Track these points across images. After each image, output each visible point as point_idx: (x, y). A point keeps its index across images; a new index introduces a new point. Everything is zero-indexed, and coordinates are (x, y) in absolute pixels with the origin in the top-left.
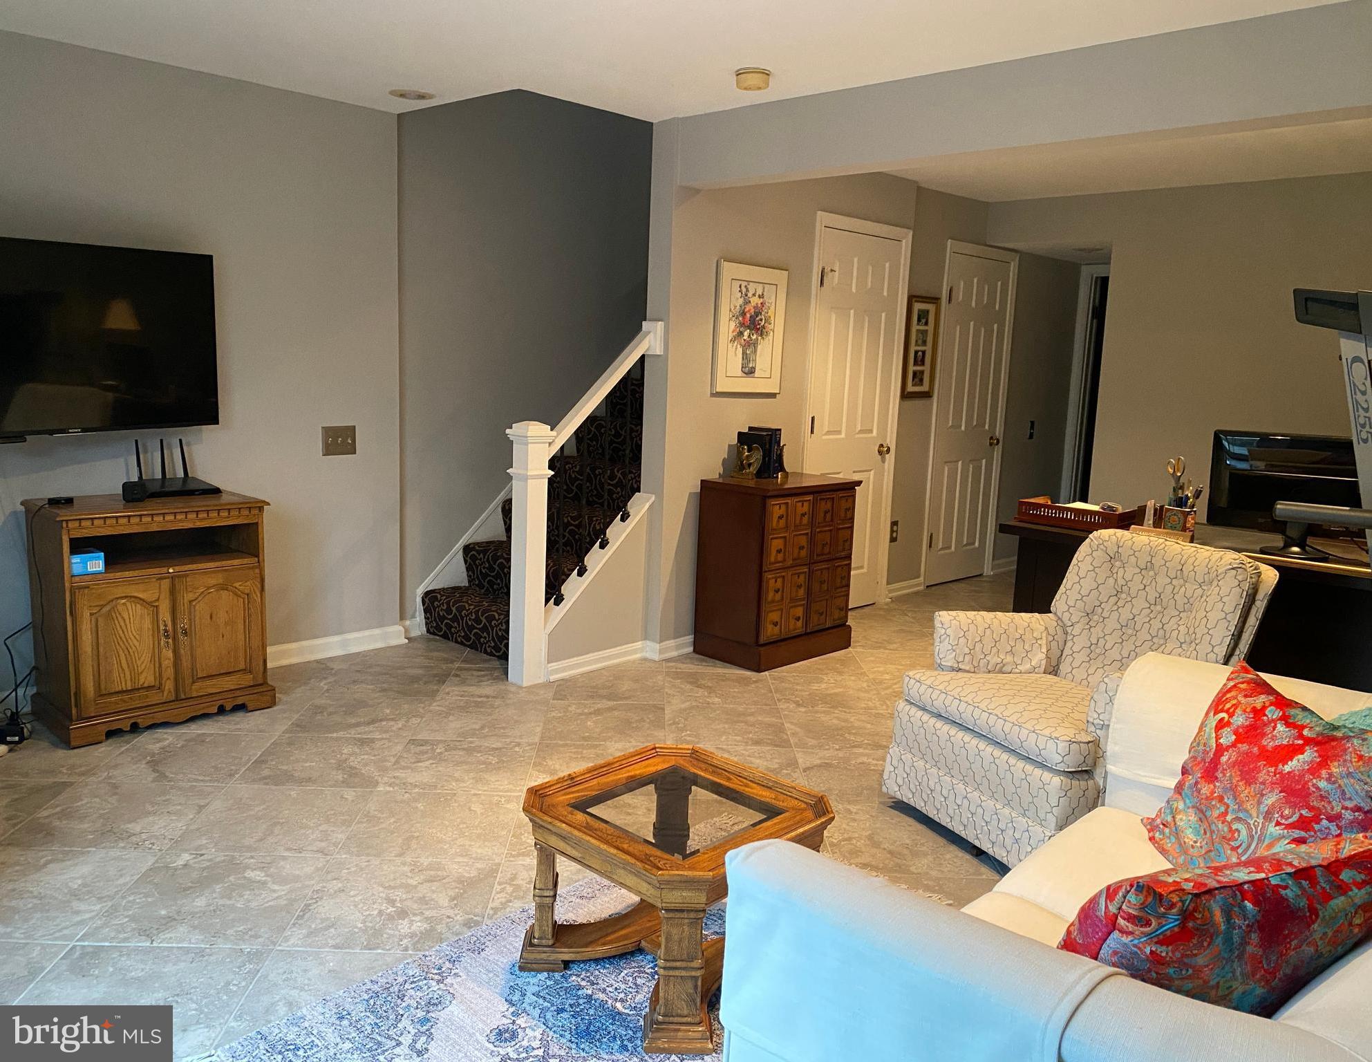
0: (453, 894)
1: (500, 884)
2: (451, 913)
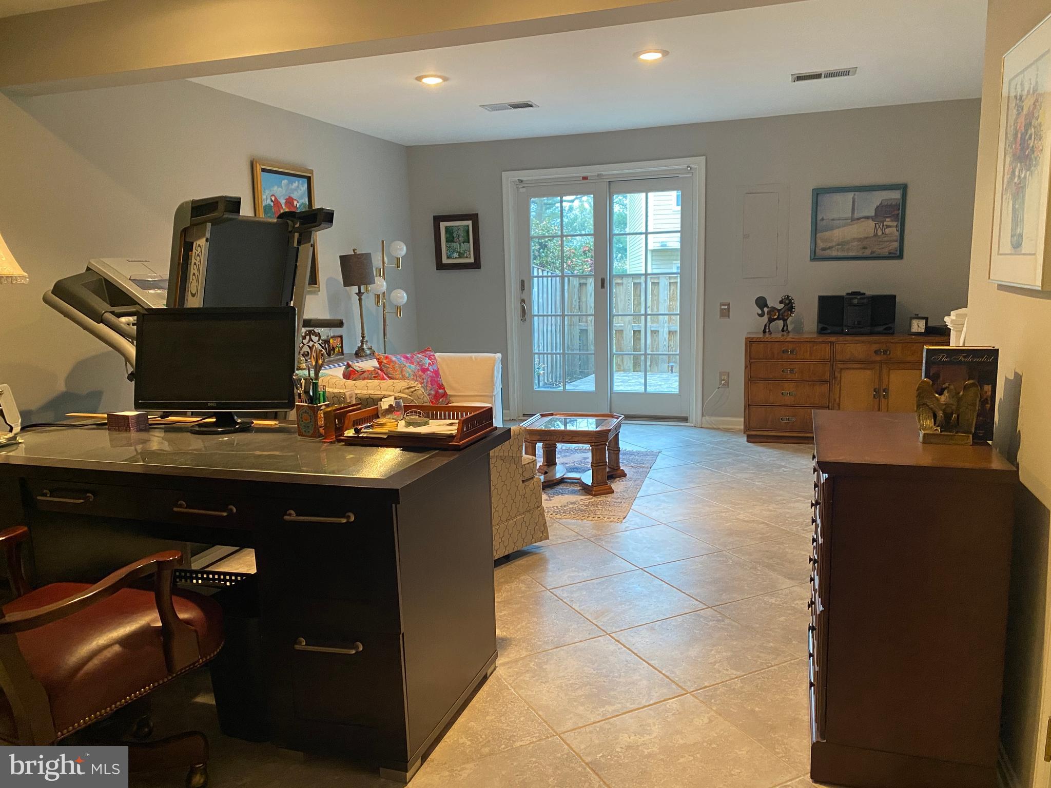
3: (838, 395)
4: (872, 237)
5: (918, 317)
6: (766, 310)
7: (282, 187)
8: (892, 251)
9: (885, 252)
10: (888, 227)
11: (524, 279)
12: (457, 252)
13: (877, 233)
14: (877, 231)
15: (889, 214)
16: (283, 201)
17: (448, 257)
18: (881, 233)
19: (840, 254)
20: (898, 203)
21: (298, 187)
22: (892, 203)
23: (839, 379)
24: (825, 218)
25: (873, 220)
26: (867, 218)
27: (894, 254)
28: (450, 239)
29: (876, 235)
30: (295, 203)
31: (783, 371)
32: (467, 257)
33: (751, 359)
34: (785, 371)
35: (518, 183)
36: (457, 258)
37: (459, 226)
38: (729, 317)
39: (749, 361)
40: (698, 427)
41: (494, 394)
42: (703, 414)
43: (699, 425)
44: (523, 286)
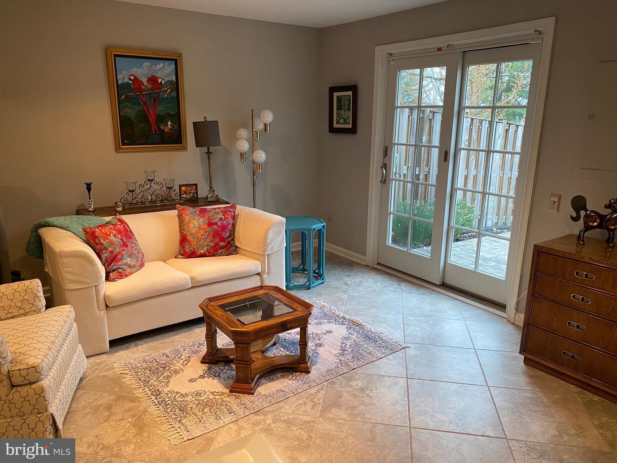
0: (342, 398)
1: (320, 403)
2: (341, 389)
6: (583, 213)
7: (143, 69)
11: (387, 145)
12: (343, 119)
16: (145, 80)
17: (338, 123)
21: (163, 67)
28: (339, 108)
30: (160, 81)
31: (573, 297)
32: (348, 123)
33: (537, 272)
34: (576, 297)
35: (388, 56)
36: (342, 123)
37: (345, 96)
38: (558, 211)
39: (535, 274)
40: (510, 322)
41: (266, 254)
42: (517, 310)
43: (512, 321)
44: (387, 152)
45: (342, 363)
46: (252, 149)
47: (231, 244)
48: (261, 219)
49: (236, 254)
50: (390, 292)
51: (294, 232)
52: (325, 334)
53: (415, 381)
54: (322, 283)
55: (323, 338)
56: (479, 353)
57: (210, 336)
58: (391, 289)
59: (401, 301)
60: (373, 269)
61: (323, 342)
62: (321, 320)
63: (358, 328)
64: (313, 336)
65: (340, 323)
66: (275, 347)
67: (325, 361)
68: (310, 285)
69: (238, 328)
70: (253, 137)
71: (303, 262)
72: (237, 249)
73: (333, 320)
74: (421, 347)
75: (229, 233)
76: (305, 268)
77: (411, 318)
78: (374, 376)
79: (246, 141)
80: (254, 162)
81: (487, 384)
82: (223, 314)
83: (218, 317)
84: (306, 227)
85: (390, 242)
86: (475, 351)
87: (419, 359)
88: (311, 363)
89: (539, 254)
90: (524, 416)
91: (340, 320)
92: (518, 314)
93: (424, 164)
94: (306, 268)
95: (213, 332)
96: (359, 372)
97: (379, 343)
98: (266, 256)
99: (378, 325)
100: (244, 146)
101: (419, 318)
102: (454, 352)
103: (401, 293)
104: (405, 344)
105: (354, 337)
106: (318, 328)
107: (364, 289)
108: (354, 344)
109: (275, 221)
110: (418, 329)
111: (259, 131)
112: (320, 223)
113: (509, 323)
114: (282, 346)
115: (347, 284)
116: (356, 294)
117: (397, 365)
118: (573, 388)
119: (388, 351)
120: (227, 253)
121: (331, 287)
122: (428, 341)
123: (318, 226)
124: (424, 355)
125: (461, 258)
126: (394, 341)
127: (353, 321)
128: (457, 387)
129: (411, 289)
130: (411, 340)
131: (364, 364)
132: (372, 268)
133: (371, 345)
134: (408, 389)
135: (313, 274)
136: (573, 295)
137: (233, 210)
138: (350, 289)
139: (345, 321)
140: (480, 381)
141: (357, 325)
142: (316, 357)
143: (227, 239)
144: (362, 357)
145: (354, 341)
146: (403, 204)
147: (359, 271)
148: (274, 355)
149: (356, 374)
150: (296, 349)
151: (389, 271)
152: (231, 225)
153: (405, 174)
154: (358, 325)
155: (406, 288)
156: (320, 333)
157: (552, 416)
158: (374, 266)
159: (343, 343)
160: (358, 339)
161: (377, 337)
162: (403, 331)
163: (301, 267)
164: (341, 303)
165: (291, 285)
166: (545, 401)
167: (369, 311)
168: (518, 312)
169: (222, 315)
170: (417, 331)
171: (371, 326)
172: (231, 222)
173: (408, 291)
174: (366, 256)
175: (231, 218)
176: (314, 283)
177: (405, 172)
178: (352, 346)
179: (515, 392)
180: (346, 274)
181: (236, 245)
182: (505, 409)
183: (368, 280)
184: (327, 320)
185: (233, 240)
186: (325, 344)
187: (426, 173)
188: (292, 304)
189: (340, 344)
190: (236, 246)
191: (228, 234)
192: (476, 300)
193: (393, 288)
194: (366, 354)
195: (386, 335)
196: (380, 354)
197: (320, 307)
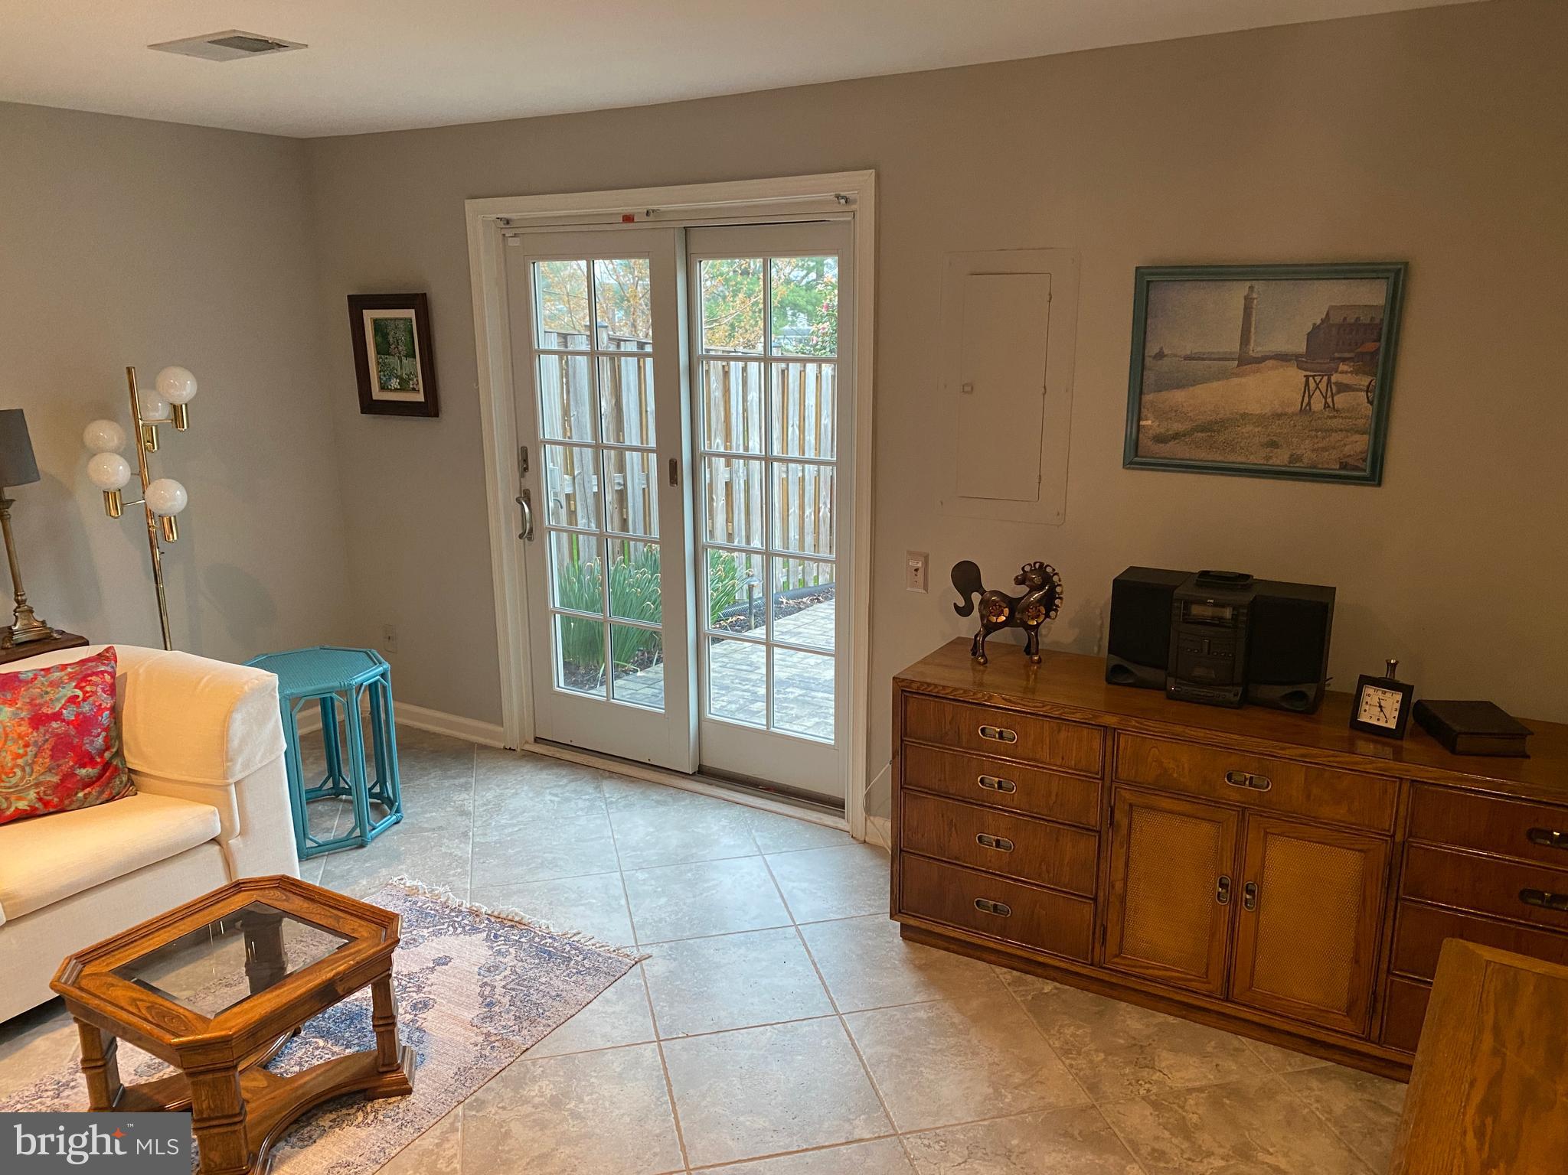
2: (504, 1115)
3: (1120, 875)
4: (1294, 414)
5: (1387, 684)
6: (976, 597)
8: (1350, 461)
9: (1330, 461)
10: (1343, 388)
11: (524, 444)
12: (397, 377)
13: (1309, 403)
14: (1310, 397)
15: (1349, 351)
17: (383, 388)
18: (1322, 406)
19: (1203, 455)
20: (1377, 321)
22: (1358, 319)
23: (1124, 831)
24: (1166, 351)
25: (1299, 368)
26: (1283, 358)
27: (1356, 468)
28: (383, 350)
29: (1306, 410)
31: (982, 781)
32: (414, 389)
33: (906, 735)
34: (987, 781)
35: (502, 224)
36: (396, 390)
37: (395, 319)
38: (926, 588)
39: (902, 740)
40: (858, 840)
41: (231, 781)
42: (868, 810)
43: (860, 835)
44: (526, 461)
45: (491, 1043)
46: (142, 478)
47: (116, 769)
48: (202, 684)
49: (136, 794)
50: (580, 813)
51: (302, 702)
52: (432, 970)
53: (678, 1044)
54: (397, 823)
55: (429, 982)
56: (806, 932)
57: (100, 1063)
58: (581, 804)
59: (610, 834)
60: (524, 756)
61: (430, 993)
62: (414, 932)
63: (515, 932)
64: (400, 984)
65: (467, 928)
66: (299, 1041)
67: (447, 1047)
68: (363, 835)
69: (193, 1033)
70: (139, 440)
71: (334, 771)
72: (133, 776)
73: (446, 925)
74: (677, 949)
75: (106, 737)
76: (341, 786)
77: (641, 875)
78: (579, 1055)
79: (118, 457)
80: (150, 514)
81: (836, 1009)
82: (134, 995)
83: (122, 1008)
84: (336, 684)
85: (562, 684)
86: (798, 930)
87: (678, 983)
88: (411, 1065)
89: (906, 697)
90: (922, 1069)
91: (466, 922)
92: (872, 818)
93: (612, 467)
94: (342, 784)
95: (105, 1047)
96: (538, 1056)
97: (577, 963)
98: (233, 788)
99: (566, 913)
100: (116, 471)
101: (658, 871)
102: (752, 943)
103: (605, 812)
104: (638, 950)
105: (510, 960)
106: (408, 956)
107: (512, 819)
108: (513, 980)
109: (246, 688)
110: (663, 900)
111: (156, 423)
112: (372, 664)
113: (855, 842)
114: (319, 1033)
115: (464, 813)
116: (493, 837)
117: (628, 1012)
118: (1004, 974)
119: (602, 979)
120: (105, 796)
121: (423, 830)
122: (690, 929)
123: (370, 674)
124: (686, 969)
125: (727, 688)
126: (612, 950)
127: (501, 916)
128: (775, 1036)
129: (627, 796)
130: (650, 937)
131: (549, 1029)
132: (523, 753)
133: (558, 973)
134: (665, 1069)
135: (370, 800)
136: (982, 779)
137: (109, 669)
138: (476, 824)
139: (478, 920)
140: (820, 1005)
141: (512, 926)
142: (420, 1041)
143: (101, 754)
144: (541, 1011)
145: (514, 972)
146: (575, 571)
147: (489, 770)
148: (300, 1065)
149: (534, 1064)
150: (360, 1031)
151: (567, 755)
152: (107, 713)
153: (568, 496)
154: (516, 924)
155: (616, 796)
156: (417, 969)
157: (975, 1054)
158: (527, 747)
159: (486, 984)
160: (520, 964)
161: (568, 948)
162: (628, 914)
163: (330, 784)
164: (459, 870)
165: (309, 844)
166: (956, 1020)
167: (535, 879)
168: (870, 815)
169: (134, 1000)
170: (661, 907)
171: (549, 919)
172: (107, 702)
173: (623, 802)
174: (502, 725)
175: (104, 691)
176: (374, 829)
177: (569, 490)
178: (509, 987)
179: (895, 1015)
180: (456, 782)
181: (130, 766)
182: (883, 1061)
183: (519, 791)
184: (431, 929)
185: (119, 753)
186: (438, 1000)
187: (617, 488)
188: (338, 922)
189: (478, 990)
190: (129, 769)
191: (100, 740)
192: (781, 799)
193: (585, 800)
194: (550, 1001)
195: (590, 936)
196: (585, 992)
197: (405, 893)
